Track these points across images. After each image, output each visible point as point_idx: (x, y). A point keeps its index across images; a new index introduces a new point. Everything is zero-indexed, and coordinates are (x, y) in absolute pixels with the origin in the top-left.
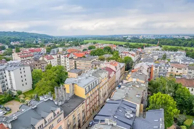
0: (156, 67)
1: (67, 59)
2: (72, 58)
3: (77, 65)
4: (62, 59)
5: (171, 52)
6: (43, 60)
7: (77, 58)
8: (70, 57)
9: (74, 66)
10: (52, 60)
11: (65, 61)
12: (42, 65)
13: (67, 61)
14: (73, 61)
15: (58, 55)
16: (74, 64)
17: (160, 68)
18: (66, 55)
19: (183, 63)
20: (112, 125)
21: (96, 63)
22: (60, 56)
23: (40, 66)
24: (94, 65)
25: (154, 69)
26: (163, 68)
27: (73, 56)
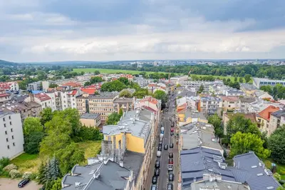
0: (204, 102)
1: (72, 98)
2: (80, 96)
3: (90, 106)
4: (63, 99)
5: (206, 83)
6: (33, 102)
7: (88, 95)
8: (77, 94)
9: (84, 109)
10: (47, 101)
11: (69, 102)
12: (33, 110)
13: (72, 102)
14: (83, 100)
15: (56, 93)
16: (84, 105)
17: (210, 102)
18: (71, 93)
19: (230, 95)
20: (216, 180)
21: (122, 101)
22: (59, 94)
23: (29, 112)
24: (118, 106)
25: (202, 104)
26: (213, 103)
27: (81, 93)
